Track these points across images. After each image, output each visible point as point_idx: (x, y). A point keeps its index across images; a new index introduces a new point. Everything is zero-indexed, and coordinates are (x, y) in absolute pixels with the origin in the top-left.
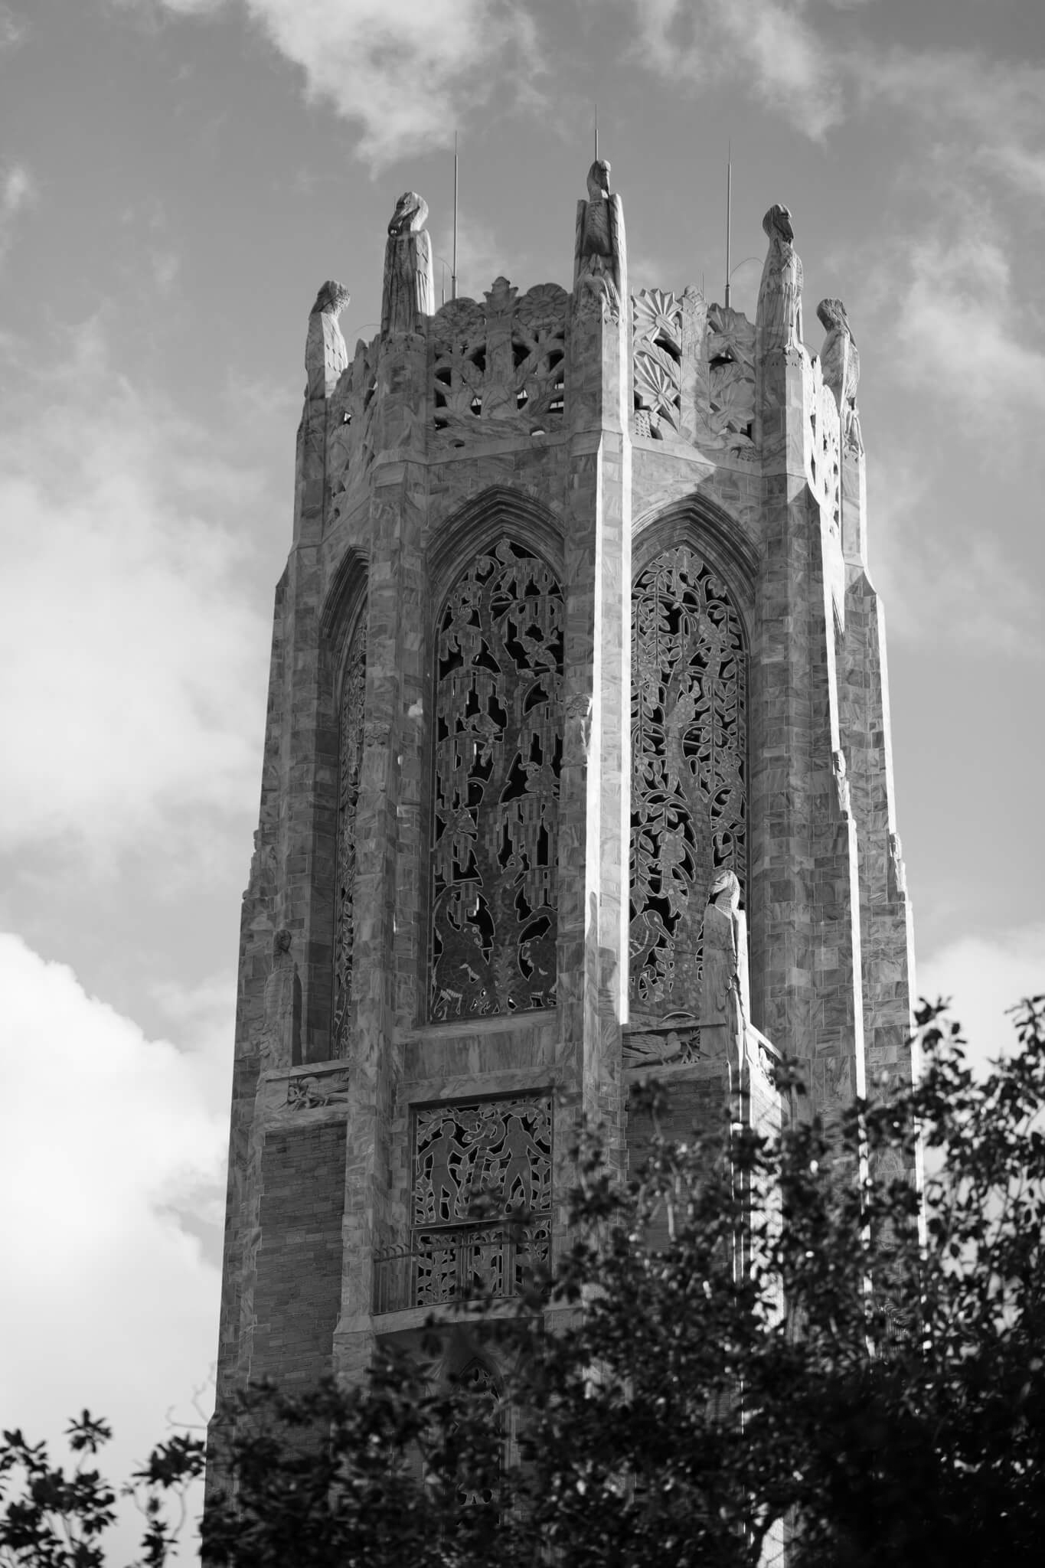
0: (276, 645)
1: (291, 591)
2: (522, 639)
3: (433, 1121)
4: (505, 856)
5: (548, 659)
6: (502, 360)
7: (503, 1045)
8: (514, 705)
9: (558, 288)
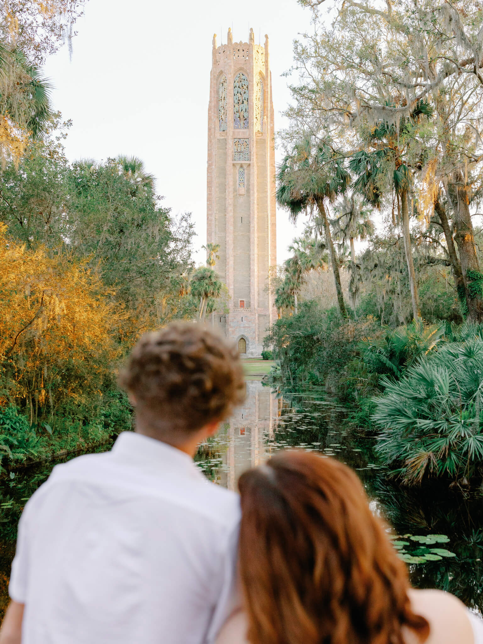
0: (211, 79)
1: (212, 72)
2: (243, 85)
3: (236, 140)
4: (242, 110)
5: (246, 88)
6: (241, 51)
7: (244, 133)
8: (242, 93)
9: (246, 43)
